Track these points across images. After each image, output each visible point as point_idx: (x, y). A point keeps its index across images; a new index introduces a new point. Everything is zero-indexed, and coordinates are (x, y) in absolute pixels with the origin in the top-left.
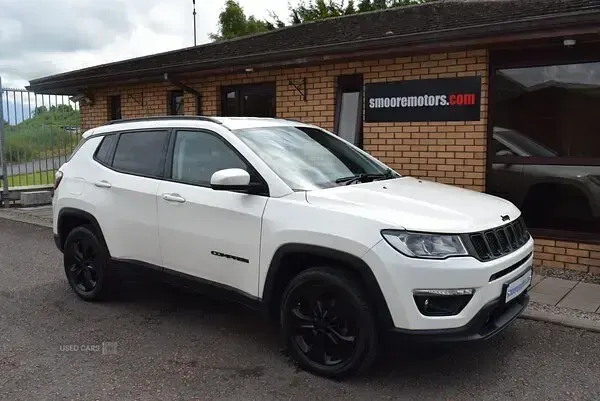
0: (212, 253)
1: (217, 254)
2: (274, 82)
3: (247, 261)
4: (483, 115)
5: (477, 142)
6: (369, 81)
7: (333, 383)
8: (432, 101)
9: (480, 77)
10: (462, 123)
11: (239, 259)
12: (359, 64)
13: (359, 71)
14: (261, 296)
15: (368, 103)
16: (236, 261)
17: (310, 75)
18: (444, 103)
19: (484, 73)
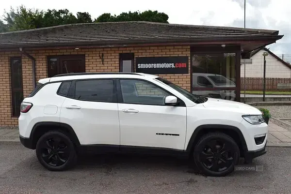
0: (157, 134)
1: (160, 134)
2: (85, 55)
3: (178, 135)
4: (189, 72)
5: (188, 82)
6: (137, 56)
7: (224, 178)
8: (168, 66)
9: (188, 57)
10: (181, 75)
11: (173, 135)
12: (132, 49)
13: (132, 52)
14: (185, 149)
15: (137, 66)
16: (172, 136)
17: (106, 52)
18: (173, 66)
19: (189, 55)
